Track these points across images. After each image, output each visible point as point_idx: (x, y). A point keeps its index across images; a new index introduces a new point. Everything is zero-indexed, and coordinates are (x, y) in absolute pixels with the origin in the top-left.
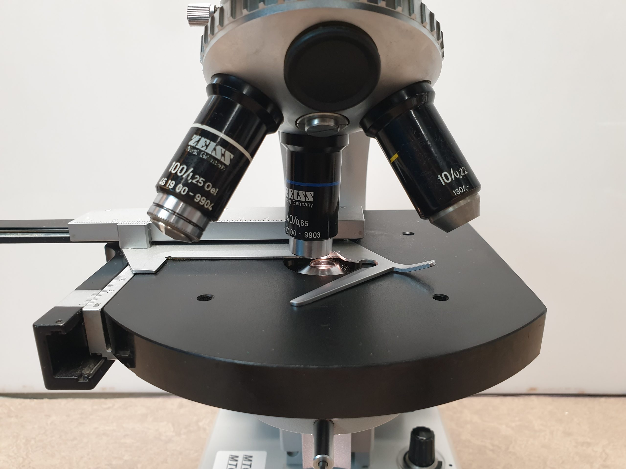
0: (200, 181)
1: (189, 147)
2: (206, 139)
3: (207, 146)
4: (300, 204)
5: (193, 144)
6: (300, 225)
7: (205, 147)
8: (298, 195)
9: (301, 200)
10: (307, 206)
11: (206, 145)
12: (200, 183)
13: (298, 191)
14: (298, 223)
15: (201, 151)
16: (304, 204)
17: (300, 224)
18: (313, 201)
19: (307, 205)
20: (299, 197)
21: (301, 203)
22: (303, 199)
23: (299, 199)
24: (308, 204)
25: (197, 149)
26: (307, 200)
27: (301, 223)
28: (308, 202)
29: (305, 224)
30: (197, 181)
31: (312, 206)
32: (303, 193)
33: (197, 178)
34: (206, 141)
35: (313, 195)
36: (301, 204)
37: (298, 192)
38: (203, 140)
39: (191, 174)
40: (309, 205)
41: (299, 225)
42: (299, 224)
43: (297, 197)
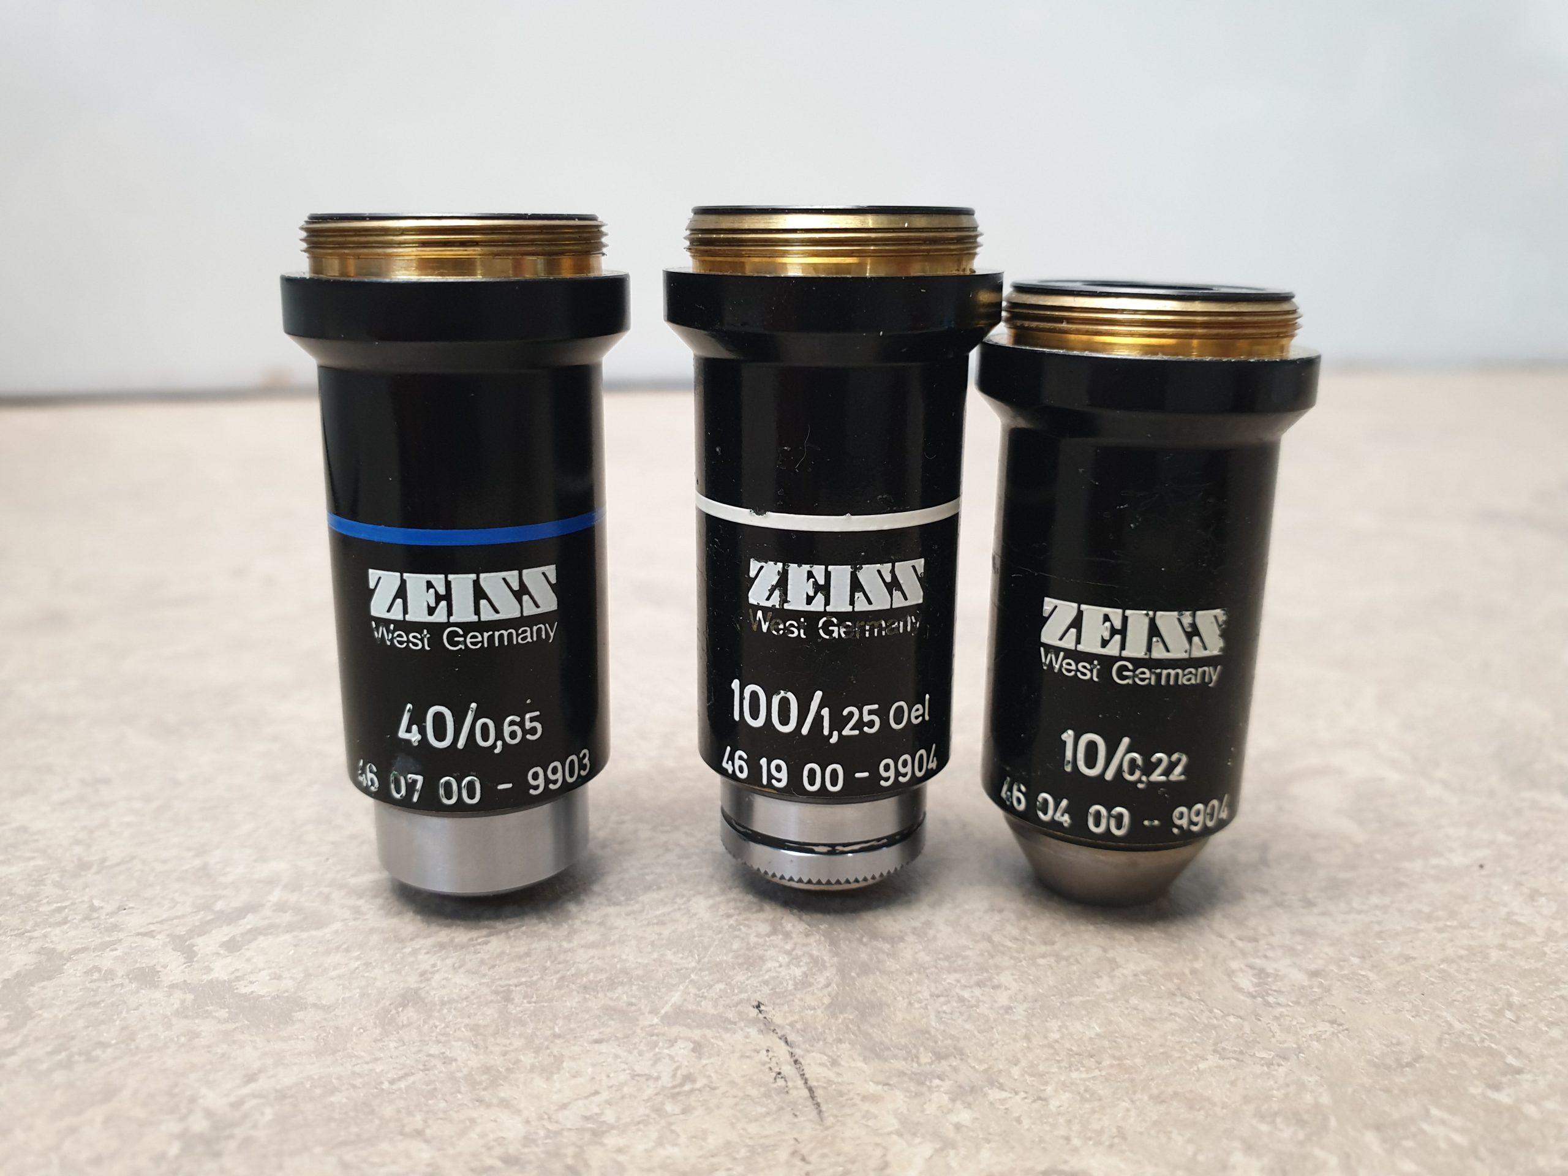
0: (866, 718)
1: (760, 614)
2: (806, 568)
3: (824, 589)
4: (491, 638)
5: (768, 599)
6: (499, 743)
7: (820, 597)
8: (479, 593)
9: (496, 617)
10: (529, 640)
11: (817, 588)
12: (871, 724)
13: (473, 576)
14: (485, 739)
15: (812, 618)
16: (517, 632)
17: (499, 735)
18: (554, 606)
19: (529, 635)
20: (483, 602)
21: (497, 634)
22: (509, 609)
23: (487, 615)
24: (535, 628)
25: (795, 615)
26: (530, 610)
27: (507, 730)
28: (531, 620)
29: (525, 732)
30: (860, 725)
31: (552, 635)
32: (504, 579)
33: (851, 714)
34: (810, 575)
35: (553, 581)
36: (501, 636)
37: (476, 583)
38: (797, 573)
39: (825, 712)
40: (539, 630)
41: (494, 746)
42: (496, 740)
43: (472, 609)
